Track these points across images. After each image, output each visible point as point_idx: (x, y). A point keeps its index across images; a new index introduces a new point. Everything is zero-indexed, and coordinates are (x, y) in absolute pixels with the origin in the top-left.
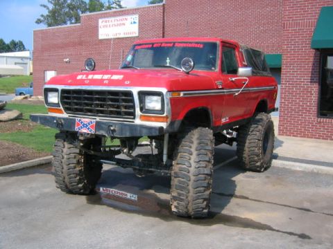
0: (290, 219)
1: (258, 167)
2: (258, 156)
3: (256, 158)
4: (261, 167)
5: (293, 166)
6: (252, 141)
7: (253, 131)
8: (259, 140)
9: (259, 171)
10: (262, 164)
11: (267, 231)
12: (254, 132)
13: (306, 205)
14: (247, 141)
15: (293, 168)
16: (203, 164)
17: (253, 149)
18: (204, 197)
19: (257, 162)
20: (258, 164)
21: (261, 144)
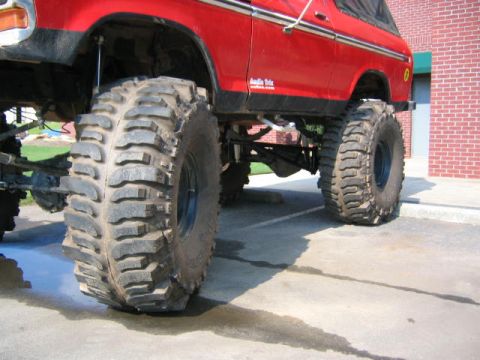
0: (410, 320)
1: (364, 212)
2: (362, 187)
3: (359, 193)
4: (371, 212)
5: (445, 213)
6: (349, 154)
7: (350, 133)
8: (364, 152)
9: (369, 224)
10: (373, 206)
11: (330, 352)
12: (353, 137)
13: (463, 289)
14: (339, 156)
15: (444, 219)
16: (138, 154)
17: (350, 172)
18: (143, 249)
19: (362, 202)
20: (365, 206)
21: (368, 161)
